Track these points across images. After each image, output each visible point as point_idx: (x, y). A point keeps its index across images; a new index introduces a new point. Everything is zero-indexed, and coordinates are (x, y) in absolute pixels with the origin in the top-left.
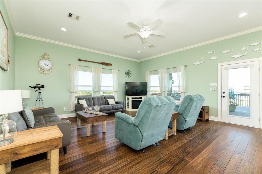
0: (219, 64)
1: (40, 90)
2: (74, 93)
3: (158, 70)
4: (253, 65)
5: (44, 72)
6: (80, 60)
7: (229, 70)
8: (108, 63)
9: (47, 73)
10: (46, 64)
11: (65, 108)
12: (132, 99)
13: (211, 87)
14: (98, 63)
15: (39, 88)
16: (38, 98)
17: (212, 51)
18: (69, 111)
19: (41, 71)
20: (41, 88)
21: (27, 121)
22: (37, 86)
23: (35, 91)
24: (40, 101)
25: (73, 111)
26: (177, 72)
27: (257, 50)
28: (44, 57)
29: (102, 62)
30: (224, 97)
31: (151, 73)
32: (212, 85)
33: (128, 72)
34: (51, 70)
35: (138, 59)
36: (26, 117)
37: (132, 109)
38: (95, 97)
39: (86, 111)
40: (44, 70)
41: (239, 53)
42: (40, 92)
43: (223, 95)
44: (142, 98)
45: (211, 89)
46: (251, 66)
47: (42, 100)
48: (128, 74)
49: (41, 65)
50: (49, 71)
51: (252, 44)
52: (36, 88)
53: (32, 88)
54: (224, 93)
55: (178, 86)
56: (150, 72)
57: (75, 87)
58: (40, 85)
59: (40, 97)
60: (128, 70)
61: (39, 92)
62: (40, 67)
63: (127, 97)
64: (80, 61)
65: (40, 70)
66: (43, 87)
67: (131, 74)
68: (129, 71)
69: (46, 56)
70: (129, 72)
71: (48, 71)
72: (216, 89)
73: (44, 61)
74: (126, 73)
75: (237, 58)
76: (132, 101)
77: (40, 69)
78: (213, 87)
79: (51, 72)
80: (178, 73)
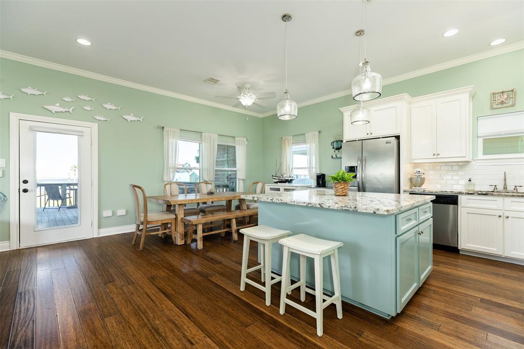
0: (10, 113)
4: (83, 132)
7: (37, 133)
27: (89, 109)
30: (25, 191)
41: (58, 105)
43: (23, 186)
46: (80, 135)
51: (82, 97)
54: (25, 182)
75: (55, 112)
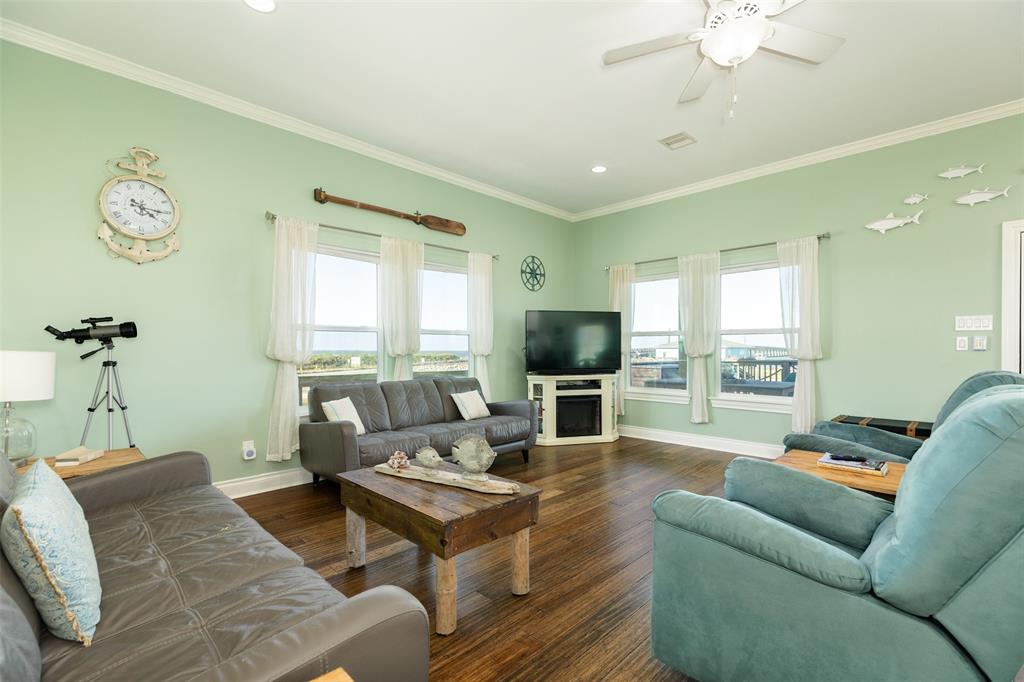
0: (1004, 224)
1: (111, 347)
2: (291, 362)
3: (676, 258)
5: (133, 253)
6: (320, 197)
8: (447, 221)
9: (152, 255)
10: (142, 209)
11: (248, 446)
12: (558, 388)
13: (962, 333)
14: (408, 217)
15: (106, 340)
16: (102, 394)
17: (966, 167)
18: (269, 457)
19: (114, 246)
20: (117, 341)
21: (40, 596)
22: (95, 327)
23: (83, 357)
24: (110, 410)
25: (288, 457)
26: (779, 267)
28: (132, 167)
29: (423, 213)
31: (637, 270)
32: (966, 323)
33: (531, 265)
34: (170, 242)
35: (573, 211)
36: (33, 564)
37: (557, 436)
38: (397, 383)
39: (401, 467)
40: (134, 238)
42: (114, 364)
44: (600, 387)
45: (962, 343)
47: (123, 409)
48: (533, 273)
49: (114, 208)
50: (158, 245)
52: (89, 337)
53: (62, 336)
55: (783, 331)
56: (633, 267)
57: (299, 333)
58: (110, 319)
59: (113, 392)
60: (533, 257)
61: (106, 364)
62: (109, 219)
63: (533, 380)
64: (322, 202)
65: (108, 239)
66: (129, 330)
67: (544, 275)
68: (536, 261)
69: (142, 162)
70: (536, 267)
71: (153, 246)
72: (988, 344)
73: (129, 188)
74: (523, 272)
76: (558, 398)
77: (106, 233)
78: (971, 335)
79: (170, 249)
80: (782, 268)
